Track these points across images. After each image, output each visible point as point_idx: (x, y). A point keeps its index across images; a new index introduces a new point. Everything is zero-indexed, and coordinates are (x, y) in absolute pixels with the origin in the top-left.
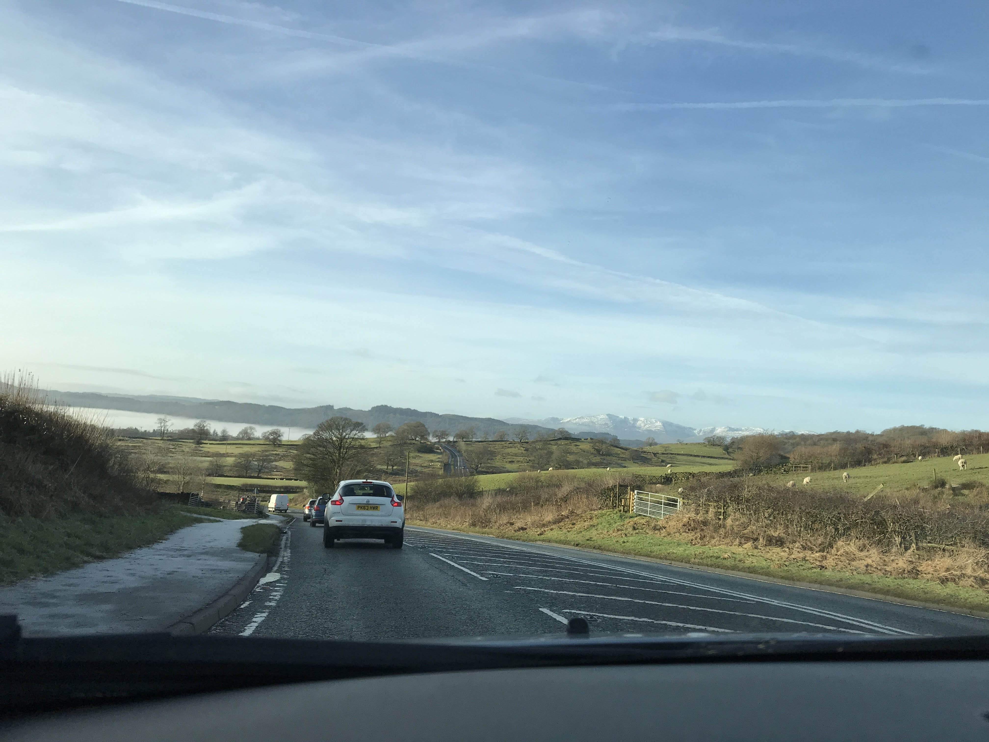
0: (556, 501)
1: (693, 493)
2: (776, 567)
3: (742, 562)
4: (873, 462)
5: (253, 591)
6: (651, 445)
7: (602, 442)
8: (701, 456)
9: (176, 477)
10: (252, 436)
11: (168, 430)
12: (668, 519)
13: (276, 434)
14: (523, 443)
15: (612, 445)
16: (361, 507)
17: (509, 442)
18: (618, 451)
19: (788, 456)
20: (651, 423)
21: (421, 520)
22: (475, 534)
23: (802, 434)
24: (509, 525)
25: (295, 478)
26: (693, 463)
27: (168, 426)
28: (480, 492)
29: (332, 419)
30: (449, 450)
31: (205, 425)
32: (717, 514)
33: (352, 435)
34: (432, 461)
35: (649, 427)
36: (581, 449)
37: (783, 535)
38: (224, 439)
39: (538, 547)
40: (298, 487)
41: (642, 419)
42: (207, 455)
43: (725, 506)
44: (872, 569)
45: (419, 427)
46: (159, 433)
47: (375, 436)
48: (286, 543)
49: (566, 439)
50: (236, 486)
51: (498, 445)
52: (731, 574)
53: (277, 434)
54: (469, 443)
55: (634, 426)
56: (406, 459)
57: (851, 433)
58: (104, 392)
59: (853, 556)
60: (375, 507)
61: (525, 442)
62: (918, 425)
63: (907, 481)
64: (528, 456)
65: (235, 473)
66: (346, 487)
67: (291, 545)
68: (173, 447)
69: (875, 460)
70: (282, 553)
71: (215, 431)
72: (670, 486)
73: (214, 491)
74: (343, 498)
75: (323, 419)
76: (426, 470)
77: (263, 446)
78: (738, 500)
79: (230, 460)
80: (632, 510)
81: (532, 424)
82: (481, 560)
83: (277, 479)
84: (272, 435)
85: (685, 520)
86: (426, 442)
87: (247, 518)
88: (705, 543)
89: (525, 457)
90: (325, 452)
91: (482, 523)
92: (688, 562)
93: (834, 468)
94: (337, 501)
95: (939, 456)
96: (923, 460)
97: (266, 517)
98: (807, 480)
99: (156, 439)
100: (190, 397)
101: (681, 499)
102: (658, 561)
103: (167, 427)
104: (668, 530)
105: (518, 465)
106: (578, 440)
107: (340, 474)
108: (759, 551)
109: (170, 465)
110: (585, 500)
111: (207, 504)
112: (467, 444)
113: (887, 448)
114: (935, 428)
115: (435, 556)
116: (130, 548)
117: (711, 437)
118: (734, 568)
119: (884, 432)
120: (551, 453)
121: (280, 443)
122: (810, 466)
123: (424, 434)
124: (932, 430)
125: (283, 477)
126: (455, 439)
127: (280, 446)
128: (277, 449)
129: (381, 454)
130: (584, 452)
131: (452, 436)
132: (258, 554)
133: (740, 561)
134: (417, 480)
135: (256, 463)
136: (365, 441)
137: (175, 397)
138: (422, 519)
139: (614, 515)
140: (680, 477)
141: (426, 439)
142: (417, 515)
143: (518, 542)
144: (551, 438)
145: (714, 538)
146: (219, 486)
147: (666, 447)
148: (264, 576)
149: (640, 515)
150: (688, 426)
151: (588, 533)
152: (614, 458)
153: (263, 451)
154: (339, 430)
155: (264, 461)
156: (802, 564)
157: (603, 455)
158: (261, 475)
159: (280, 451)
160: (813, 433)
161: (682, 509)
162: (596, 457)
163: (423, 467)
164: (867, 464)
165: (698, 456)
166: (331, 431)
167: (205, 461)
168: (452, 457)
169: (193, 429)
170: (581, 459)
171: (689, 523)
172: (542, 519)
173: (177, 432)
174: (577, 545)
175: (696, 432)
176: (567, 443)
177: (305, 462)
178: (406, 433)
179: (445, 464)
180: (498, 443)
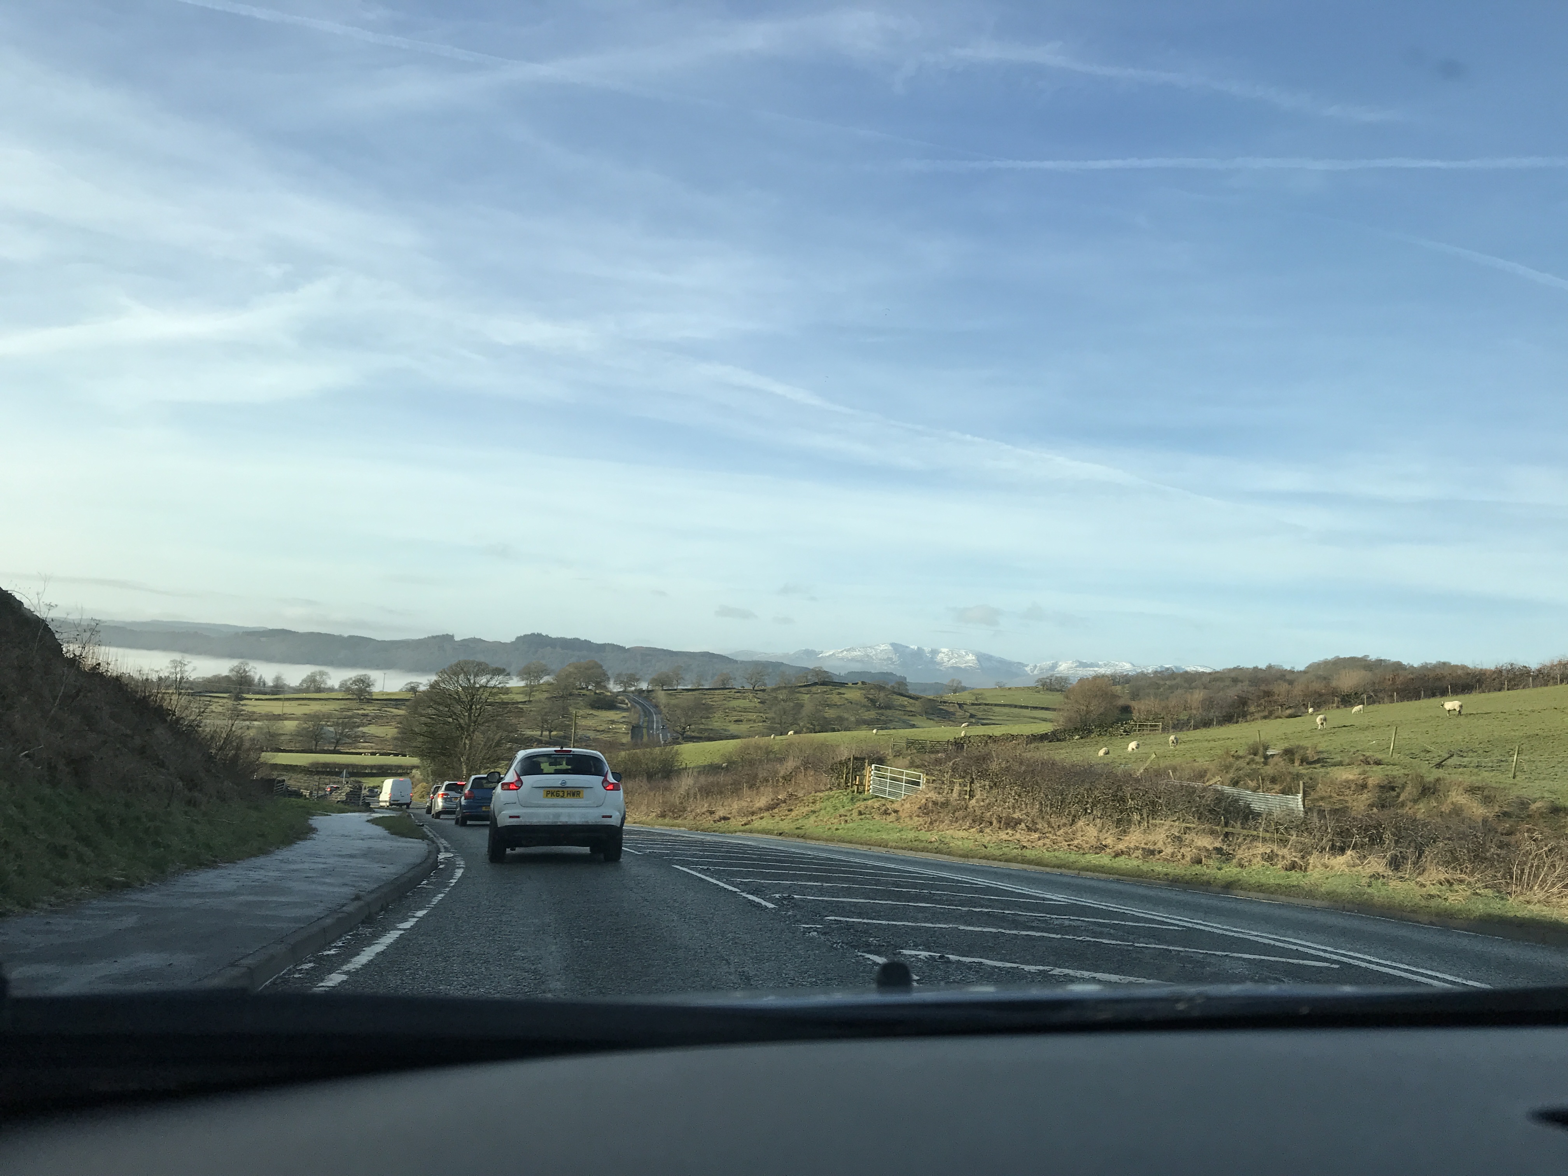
0: (776, 780)
6: (955, 691)
7: (881, 688)
8: (1031, 707)
10: (322, 686)
11: (187, 678)
12: (905, 801)
13: (363, 681)
14: (757, 691)
15: (895, 692)
16: (552, 792)
17: (735, 690)
18: (905, 701)
20: (959, 656)
25: (395, 752)
26: (1017, 719)
27: (187, 671)
30: (641, 705)
31: (247, 669)
32: (962, 792)
34: (613, 722)
35: (956, 663)
36: (847, 700)
38: (277, 691)
40: (403, 767)
41: (945, 650)
42: (253, 717)
43: (971, 782)
45: (592, 668)
46: (172, 682)
47: (523, 684)
49: (824, 684)
50: (300, 766)
51: (718, 696)
53: (364, 683)
54: (673, 693)
55: (932, 661)
56: (571, 720)
57: (1261, 669)
60: (575, 792)
61: (760, 690)
62: (1360, 656)
64: (764, 712)
65: (297, 745)
69: (1252, 713)
71: (260, 679)
74: (523, 778)
76: (604, 736)
77: (343, 702)
79: (290, 726)
80: (868, 790)
81: (774, 661)
83: (365, 755)
84: (358, 684)
85: (923, 801)
86: (604, 692)
89: (760, 712)
90: (448, 713)
93: (1194, 726)
94: (515, 783)
95: (1338, 707)
100: (218, 622)
101: (924, 775)
103: (187, 674)
105: (747, 727)
106: (843, 685)
110: (812, 779)
112: (670, 694)
114: (1384, 661)
120: (799, 707)
121: (369, 697)
122: (1161, 724)
123: (600, 681)
125: (374, 751)
126: (649, 687)
127: (370, 701)
128: (365, 707)
129: (532, 713)
130: (851, 703)
131: (646, 681)
135: (332, 729)
136: (509, 692)
137: (193, 623)
139: (844, 797)
141: (605, 687)
144: (801, 682)
147: (977, 696)
149: (877, 797)
150: (1017, 660)
152: (898, 712)
153: (343, 710)
155: (344, 725)
157: (880, 708)
158: (338, 748)
159: (370, 710)
161: (924, 788)
162: (869, 711)
163: (598, 731)
164: (1240, 719)
165: (1026, 707)
167: (251, 727)
168: (646, 716)
169: (226, 676)
170: (846, 715)
171: (927, 804)
172: (752, 806)
173: (201, 681)
175: (1028, 669)
176: (825, 689)
177: (417, 729)
178: (572, 678)
179: (633, 727)
180: (717, 691)
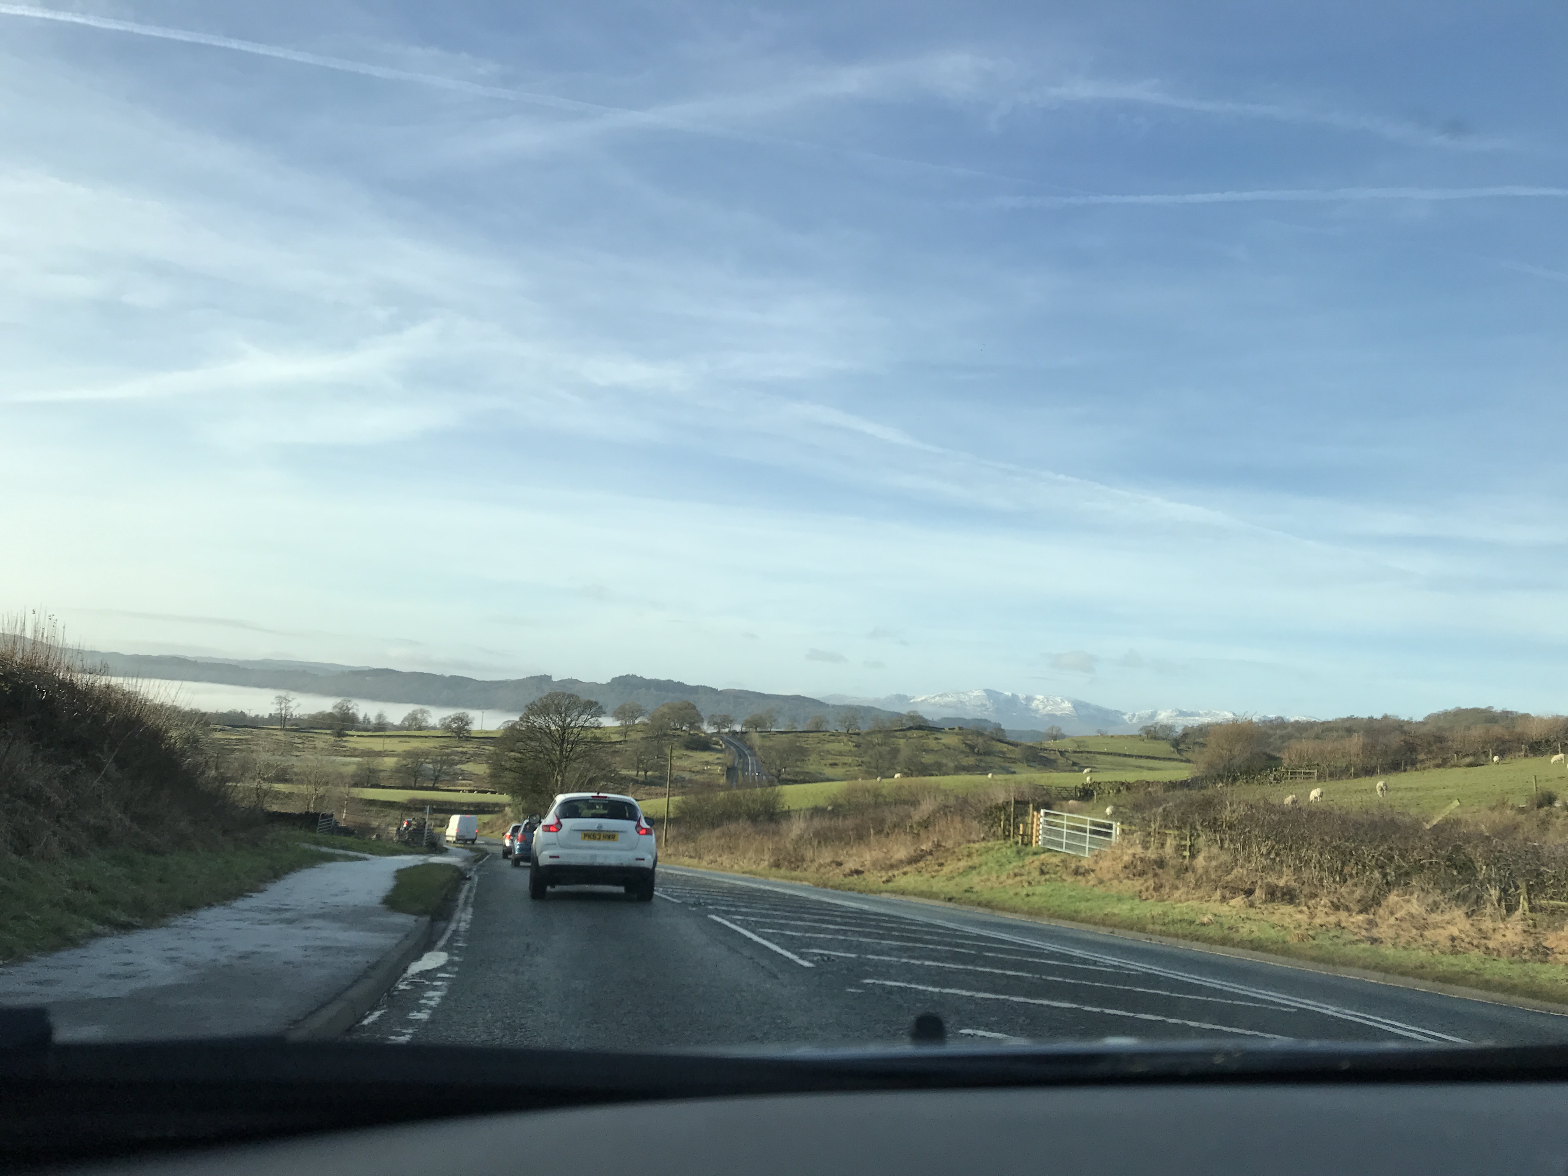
0: (911, 827)
1: (1139, 815)
2: (1296, 941)
3: (1234, 930)
4: (1418, 766)
5: (392, 989)
6: (1055, 738)
7: (980, 734)
8: (1136, 756)
9: (303, 789)
10: (424, 724)
11: (292, 715)
12: (1098, 857)
13: (461, 719)
14: (851, 734)
15: (993, 739)
16: (589, 835)
17: (829, 733)
18: (1004, 747)
19: (1278, 755)
20: (1055, 703)
21: (691, 857)
22: (779, 881)
23: (1297, 722)
24: (834, 865)
25: (492, 790)
26: (1124, 767)
27: (291, 707)
28: (786, 812)
29: (549, 695)
30: (735, 746)
31: (350, 706)
32: (1179, 848)
33: (580, 722)
34: (707, 763)
35: (1052, 710)
36: (944, 745)
37: (1293, 884)
38: (380, 728)
39: (888, 904)
40: (496, 805)
41: (1040, 697)
42: (353, 753)
43: (1192, 835)
44: (1463, 945)
45: (686, 708)
46: (278, 718)
47: (618, 724)
48: (467, 897)
49: (920, 728)
50: (399, 802)
51: (812, 738)
52: (1219, 951)
53: (463, 721)
54: (766, 734)
55: (1027, 708)
56: (666, 760)
57: (1376, 719)
58: (190, 655)
59: (1422, 921)
60: (611, 836)
61: (855, 734)
62: (1483, 707)
63: (1486, 795)
64: (860, 756)
65: (397, 782)
66: (566, 804)
67: (475, 899)
68: (300, 741)
69: (1422, 761)
70: (457, 915)
71: (365, 717)
72: (1091, 803)
73: (362, 811)
74: (562, 821)
75: (535, 696)
76: (698, 777)
77: (442, 739)
78: (1214, 825)
79: (390, 762)
80: (1037, 842)
81: (865, 705)
82: (796, 928)
83: (463, 792)
84: (456, 721)
85: (1126, 858)
86: (698, 733)
87: (410, 853)
88: (1163, 896)
89: (856, 756)
90: (538, 748)
91: (790, 862)
92: (1143, 930)
93: (1354, 774)
94: (552, 825)
95: (1526, 756)
96: (1501, 762)
97: (443, 851)
98: (1315, 793)
99: (275, 729)
100: (327, 662)
101: (1119, 824)
102: (1091, 928)
103: (291, 710)
104: (1100, 876)
105: (844, 770)
106: (939, 730)
107: (562, 784)
108: (1258, 910)
109: (295, 770)
110: (959, 826)
111: (347, 832)
112: (764, 737)
113: (1441, 742)
114: (1511, 713)
115: (719, 920)
116: (189, 906)
117: (1152, 726)
118: (1224, 941)
119: (1429, 717)
120: (895, 751)
121: (468, 735)
122: (1316, 771)
123: (694, 720)
124: (1506, 715)
125: (472, 788)
126: (743, 729)
127: (469, 739)
128: (464, 744)
129: (627, 753)
130: (949, 748)
131: (739, 724)
132: (414, 918)
133: (1230, 928)
134: (683, 794)
135: (430, 766)
136: (601, 730)
137: (302, 663)
138: (693, 854)
139: (1007, 850)
140: (1107, 788)
141: (699, 728)
142: (685, 848)
143: (850, 893)
144: (896, 727)
145: (1177, 888)
146: (372, 802)
147: (1080, 742)
148: (418, 957)
149: (1049, 850)
150: (1114, 708)
151: (964, 880)
152: (997, 759)
153: (442, 748)
154: (560, 714)
155: (443, 762)
156: (1336, 934)
157: (979, 754)
158: (437, 785)
159: (469, 747)
160: (1314, 720)
161: (1121, 840)
162: (968, 756)
163: (694, 772)
164: (1408, 768)
165: (1130, 756)
166: (548, 715)
167: (349, 763)
168: (740, 757)
169: (331, 713)
170: (944, 761)
171: (1134, 863)
172: (889, 857)
173: (306, 718)
174: (950, 900)
175: (1126, 717)
176: (921, 734)
177: (508, 765)
178: (667, 719)
179: (728, 768)
180: (811, 734)
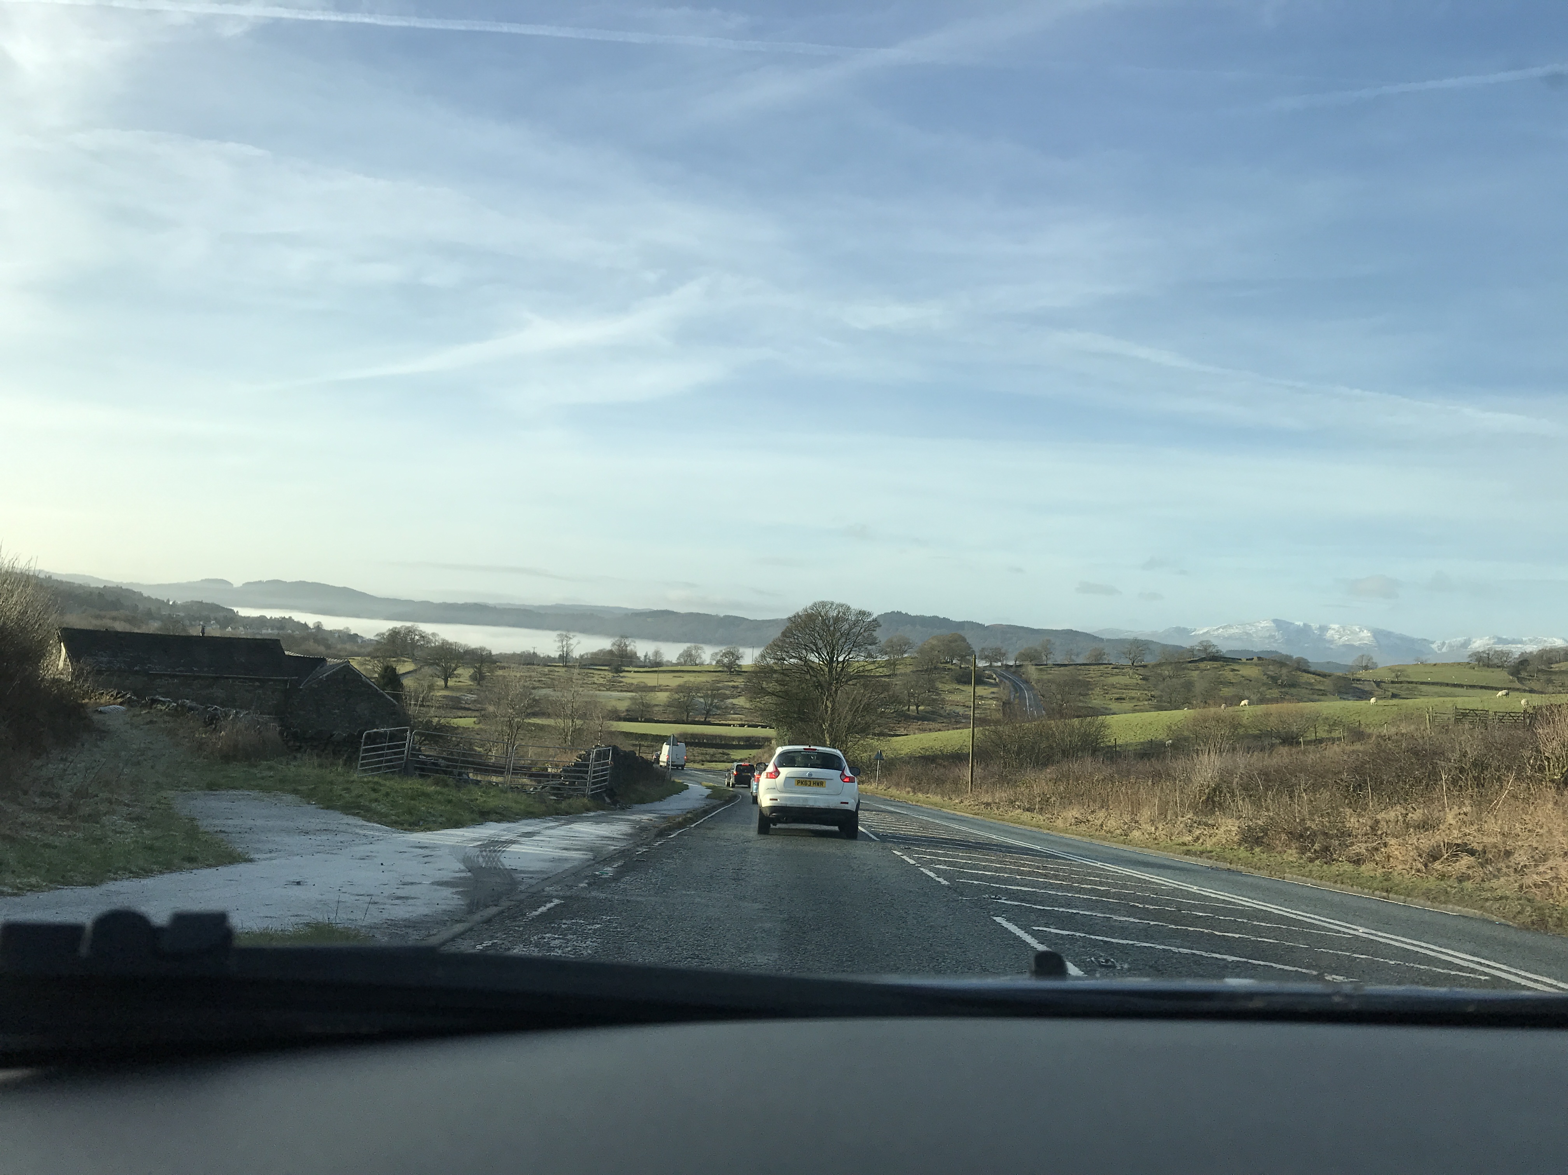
6: (1366, 668)
7: (1281, 664)
10: (698, 660)
11: (573, 654)
13: (732, 654)
14: (1136, 666)
15: (1295, 670)
17: (1112, 666)
18: (1311, 678)
20: (1353, 632)
25: (763, 724)
30: (1010, 680)
31: (627, 643)
34: (982, 698)
35: (1349, 640)
36: (1243, 677)
38: (655, 665)
40: (765, 739)
41: (1336, 626)
42: (629, 688)
45: (956, 642)
46: (560, 657)
49: (1214, 659)
51: (1094, 671)
53: (734, 656)
54: (1042, 667)
55: (1321, 638)
56: (938, 694)
60: (819, 783)
61: (1140, 666)
64: (1149, 689)
65: (671, 716)
68: (580, 677)
71: (646, 656)
74: (779, 769)
77: (714, 674)
79: (662, 697)
81: (1143, 639)
83: (733, 726)
84: (727, 656)
86: (970, 666)
89: (1145, 690)
100: (611, 605)
103: (572, 650)
105: (1132, 705)
106: (1234, 660)
112: (1041, 670)
117: (1484, 652)
120: (1189, 684)
121: (739, 670)
123: (965, 654)
125: (743, 722)
126: (1018, 662)
127: (740, 673)
128: (735, 679)
129: (897, 686)
130: (1249, 680)
131: (1012, 657)
135: (702, 700)
141: (970, 662)
144: (1181, 659)
146: (644, 737)
150: (1420, 637)
152: (1304, 691)
153: (713, 683)
155: (714, 696)
157: (1283, 686)
158: (709, 719)
159: (739, 682)
162: (1271, 688)
163: (967, 707)
165: (1461, 686)
167: (625, 698)
168: (1016, 691)
169: (609, 650)
170: (1245, 694)
173: (587, 655)
175: (1434, 646)
176: (1215, 666)
178: (936, 652)
179: (1004, 703)
180: (1092, 667)
